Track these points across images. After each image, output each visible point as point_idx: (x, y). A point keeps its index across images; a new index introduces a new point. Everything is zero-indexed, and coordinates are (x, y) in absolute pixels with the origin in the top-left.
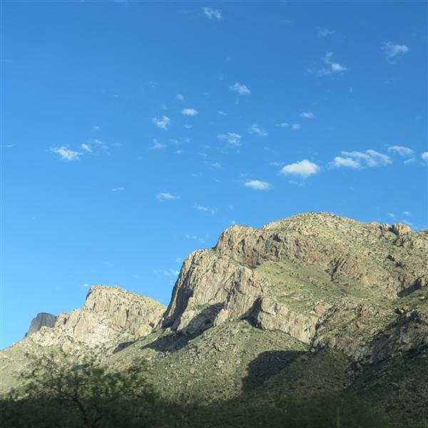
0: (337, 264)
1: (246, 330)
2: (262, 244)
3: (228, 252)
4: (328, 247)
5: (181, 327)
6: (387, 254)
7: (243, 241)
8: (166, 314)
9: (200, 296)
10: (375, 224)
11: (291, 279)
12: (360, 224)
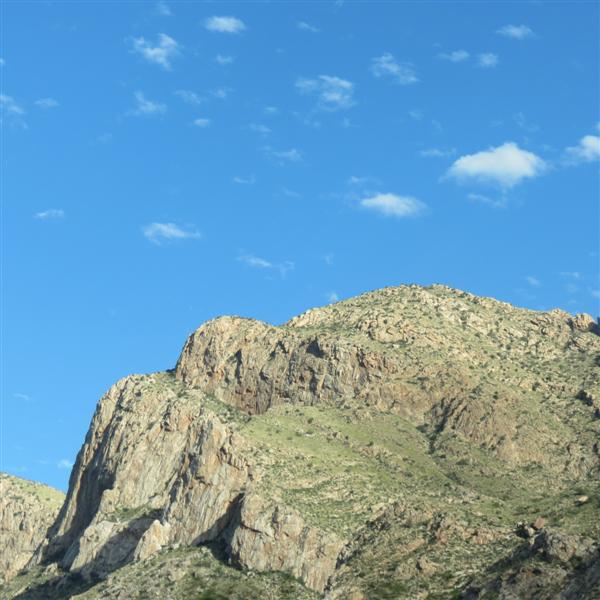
0: (447, 411)
1: (203, 571)
2: (281, 360)
3: (203, 381)
4: (430, 371)
5: (79, 562)
6: (576, 388)
7: (238, 354)
9: (130, 487)
10: (557, 314)
11: (327, 448)
12: (523, 314)
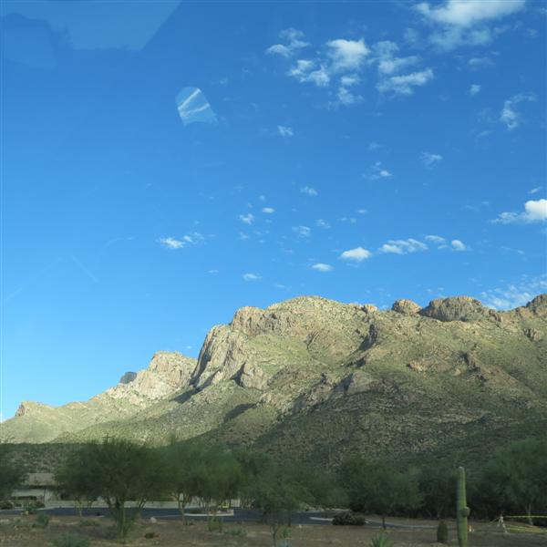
0: (313, 336)
1: (231, 388)
2: (263, 320)
3: (240, 327)
4: (308, 323)
5: (199, 385)
6: (355, 329)
7: (250, 319)
8: (193, 374)
9: (216, 360)
10: (351, 305)
11: (274, 348)
12: (340, 305)
